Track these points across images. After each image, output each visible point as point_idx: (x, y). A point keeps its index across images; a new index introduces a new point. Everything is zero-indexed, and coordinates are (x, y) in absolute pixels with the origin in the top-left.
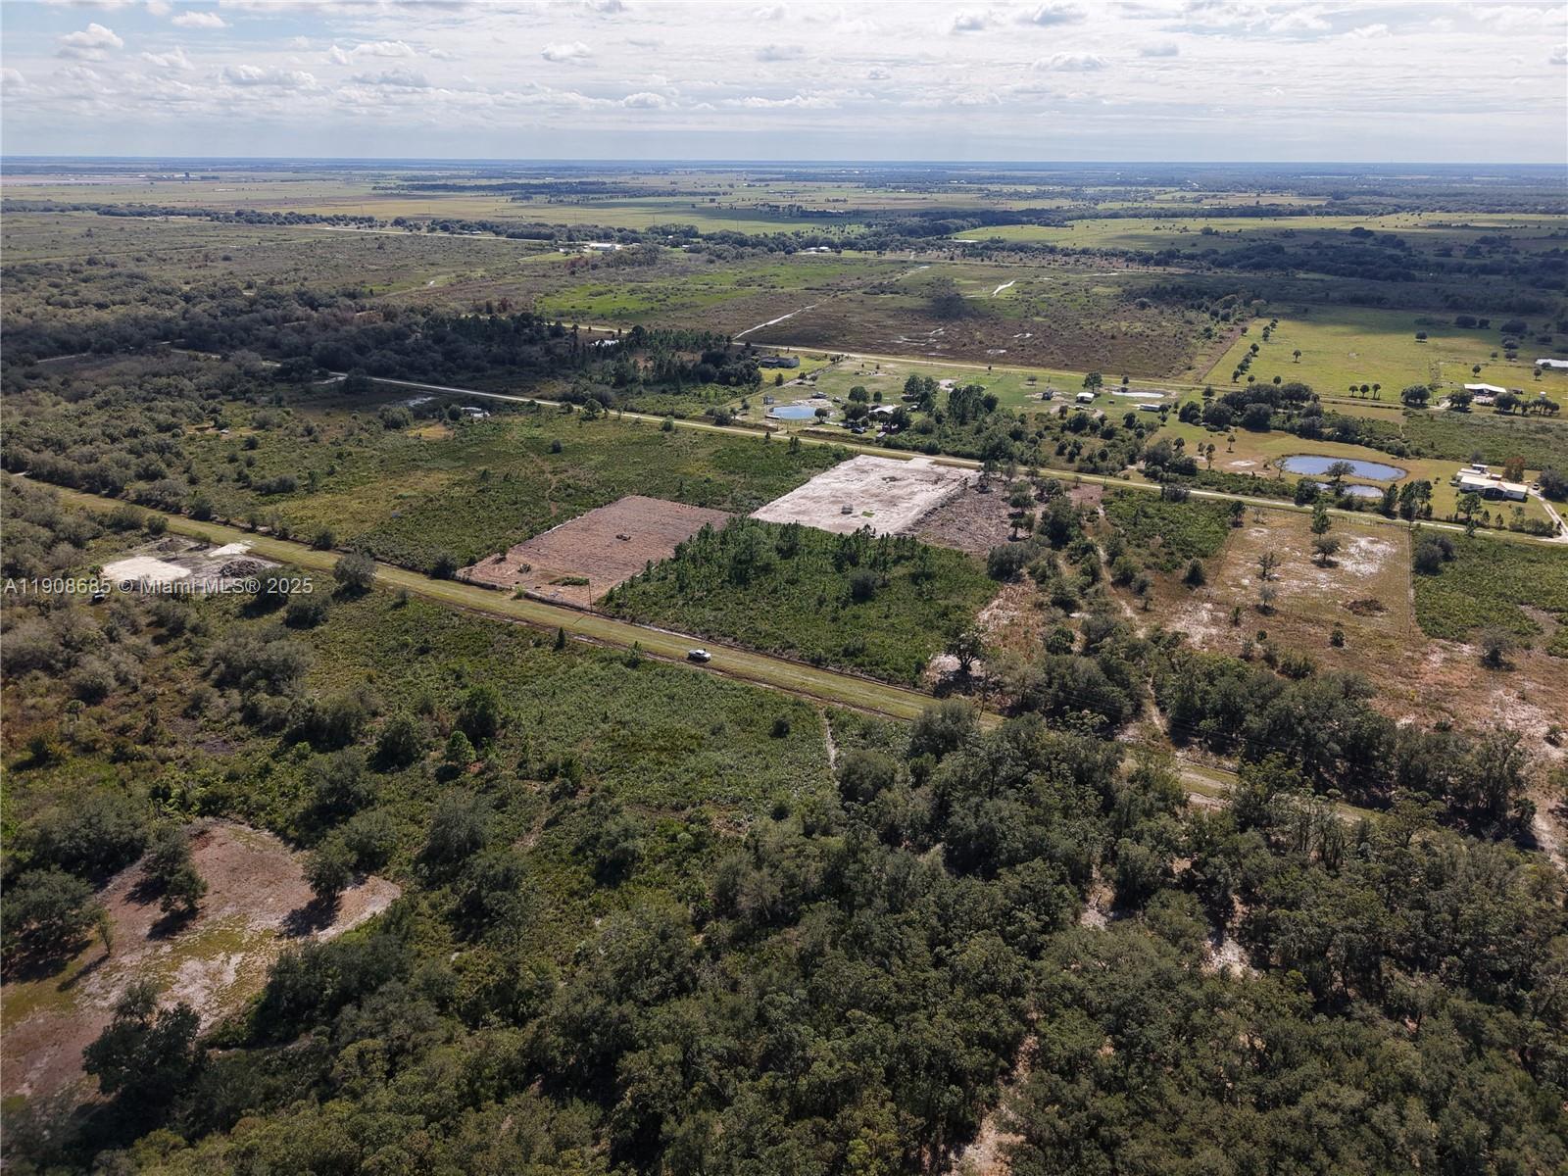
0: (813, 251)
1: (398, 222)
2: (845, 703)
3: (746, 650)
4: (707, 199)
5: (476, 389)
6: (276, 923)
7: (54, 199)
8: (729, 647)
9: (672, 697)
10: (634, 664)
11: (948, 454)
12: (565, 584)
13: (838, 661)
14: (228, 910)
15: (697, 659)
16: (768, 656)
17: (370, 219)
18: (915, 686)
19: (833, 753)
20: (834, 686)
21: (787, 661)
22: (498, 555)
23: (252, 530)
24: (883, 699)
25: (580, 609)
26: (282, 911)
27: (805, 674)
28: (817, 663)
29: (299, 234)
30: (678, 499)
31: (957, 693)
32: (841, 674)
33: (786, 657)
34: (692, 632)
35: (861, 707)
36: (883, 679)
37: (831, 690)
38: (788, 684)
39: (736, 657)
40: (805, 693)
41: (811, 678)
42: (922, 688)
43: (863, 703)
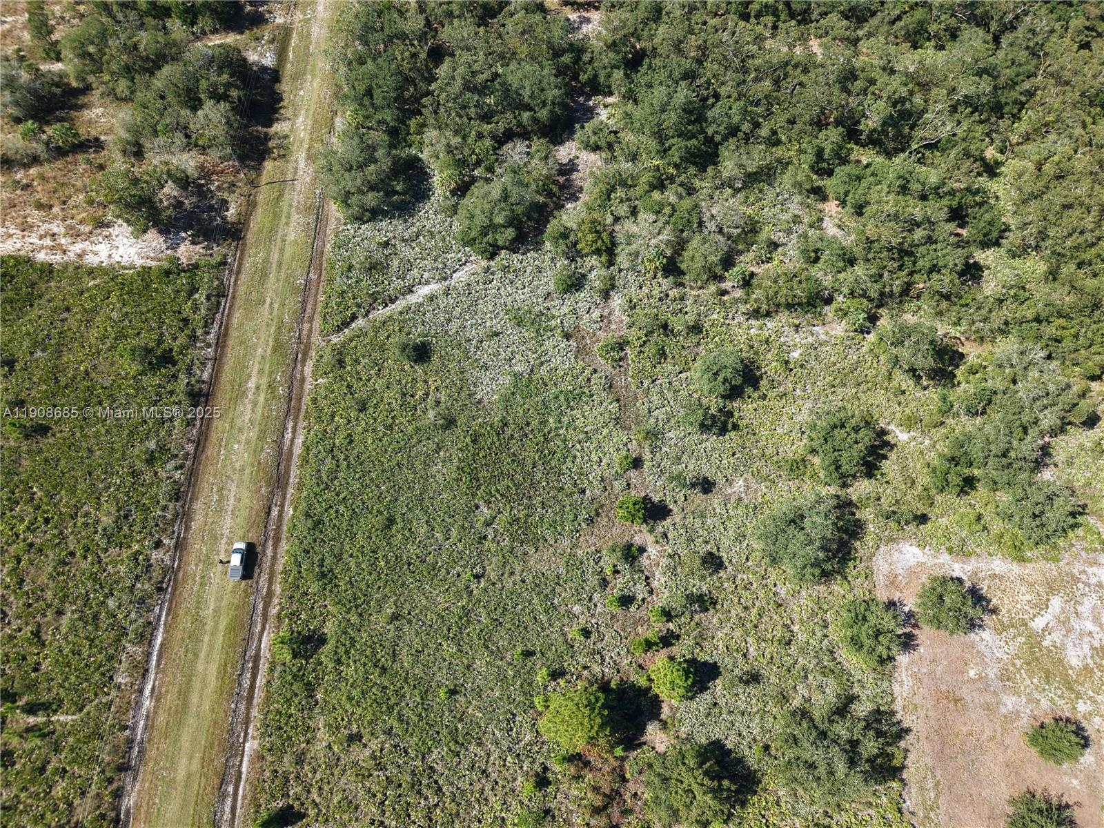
3: (185, 516)
6: (986, 635)
8: (180, 546)
14: (1010, 702)
16: (193, 476)
18: (224, 263)
19: (424, 291)
20: (263, 347)
21: (201, 443)
26: (972, 645)
28: (200, 396)
31: (224, 218)
32: (218, 360)
33: (190, 448)
34: (146, 637)
35: (304, 302)
36: (219, 304)
37: (278, 347)
38: (278, 408)
39: (220, 511)
40: (292, 377)
41: (251, 384)
42: (225, 256)
43: (293, 302)
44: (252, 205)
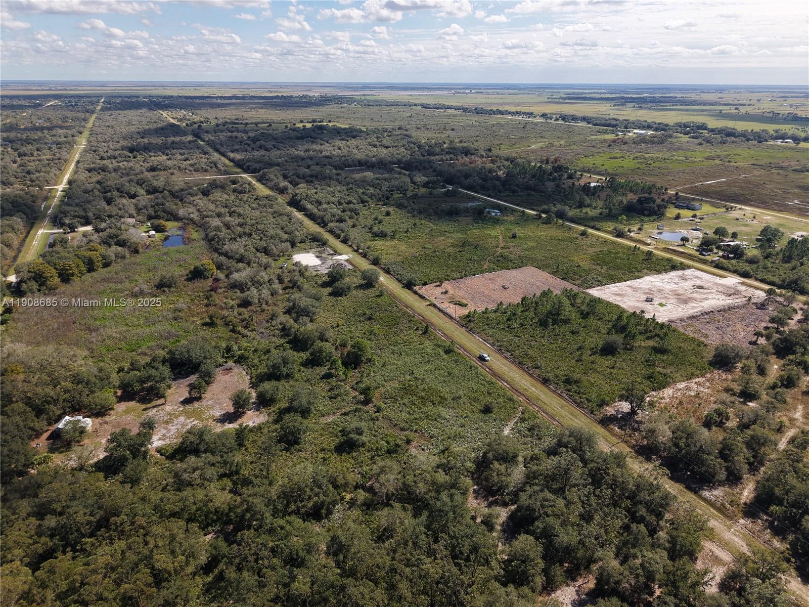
0: (779, 142)
1: (544, 115)
2: (540, 408)
3: (513, 362)
4: (733, 108)
5: (505, 201)
6: (218, 414)
7: (411, 101)
8: (506, 358)
9: (450, 374)
10: (448, 351)
11: (756, 279)
12: (455, 304)
13: (558, 384)
14: (210, 403)
15: (482, 359)
16: (523, 369)
17: (532, 114)
18: (592, 413)
20: (542, 397)
21: (530, 375)
22: (438, 283)
23: (356, 251)
24: (564, 413)
25: (451, 318)
26: (224, 410)
27: (533, 385)
28: (545, 381)
29: (494, 119)
30: (554, 273)
31: (615, 425)
32: (554, 392)
33: (531, 372)
34: (493, 345)
35: (547, 414)
36: (576, 403)
37: (538, 399)
38: (518, 387)
39: (503, 364)
40: (523, 395)
41: (533, 389)
42: (595, 415)
43: (551, 412)
44: (615, 435)
